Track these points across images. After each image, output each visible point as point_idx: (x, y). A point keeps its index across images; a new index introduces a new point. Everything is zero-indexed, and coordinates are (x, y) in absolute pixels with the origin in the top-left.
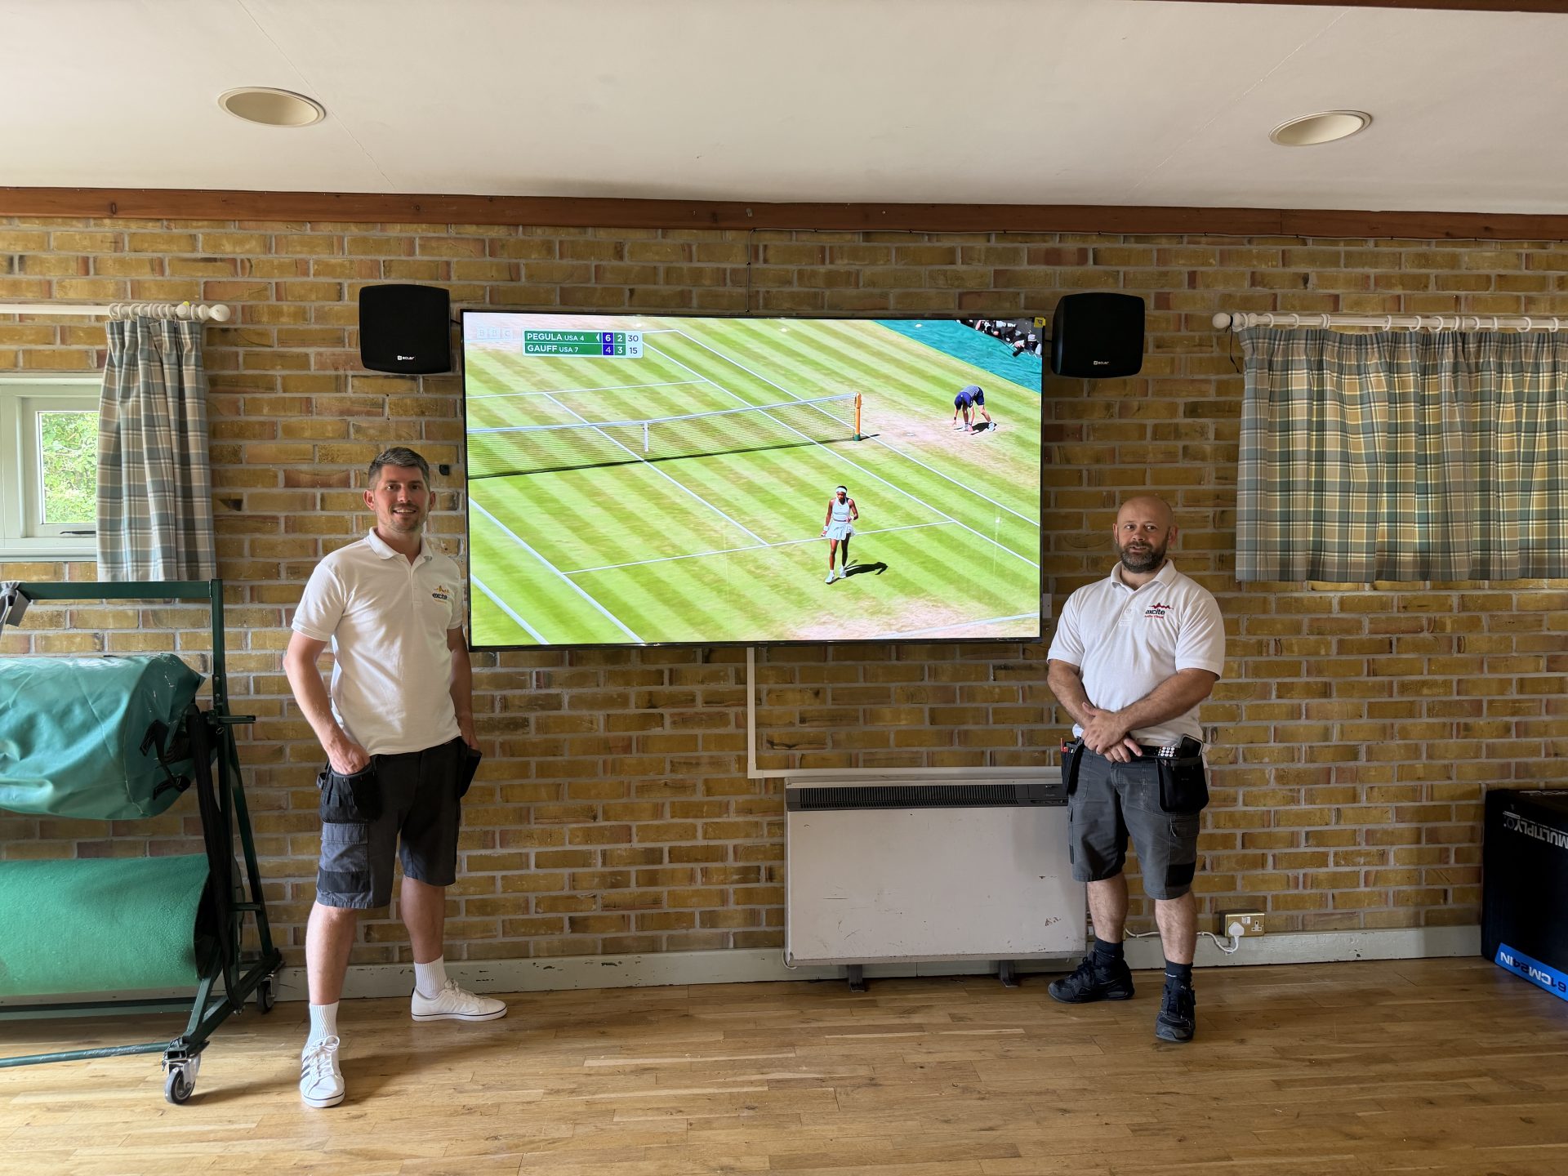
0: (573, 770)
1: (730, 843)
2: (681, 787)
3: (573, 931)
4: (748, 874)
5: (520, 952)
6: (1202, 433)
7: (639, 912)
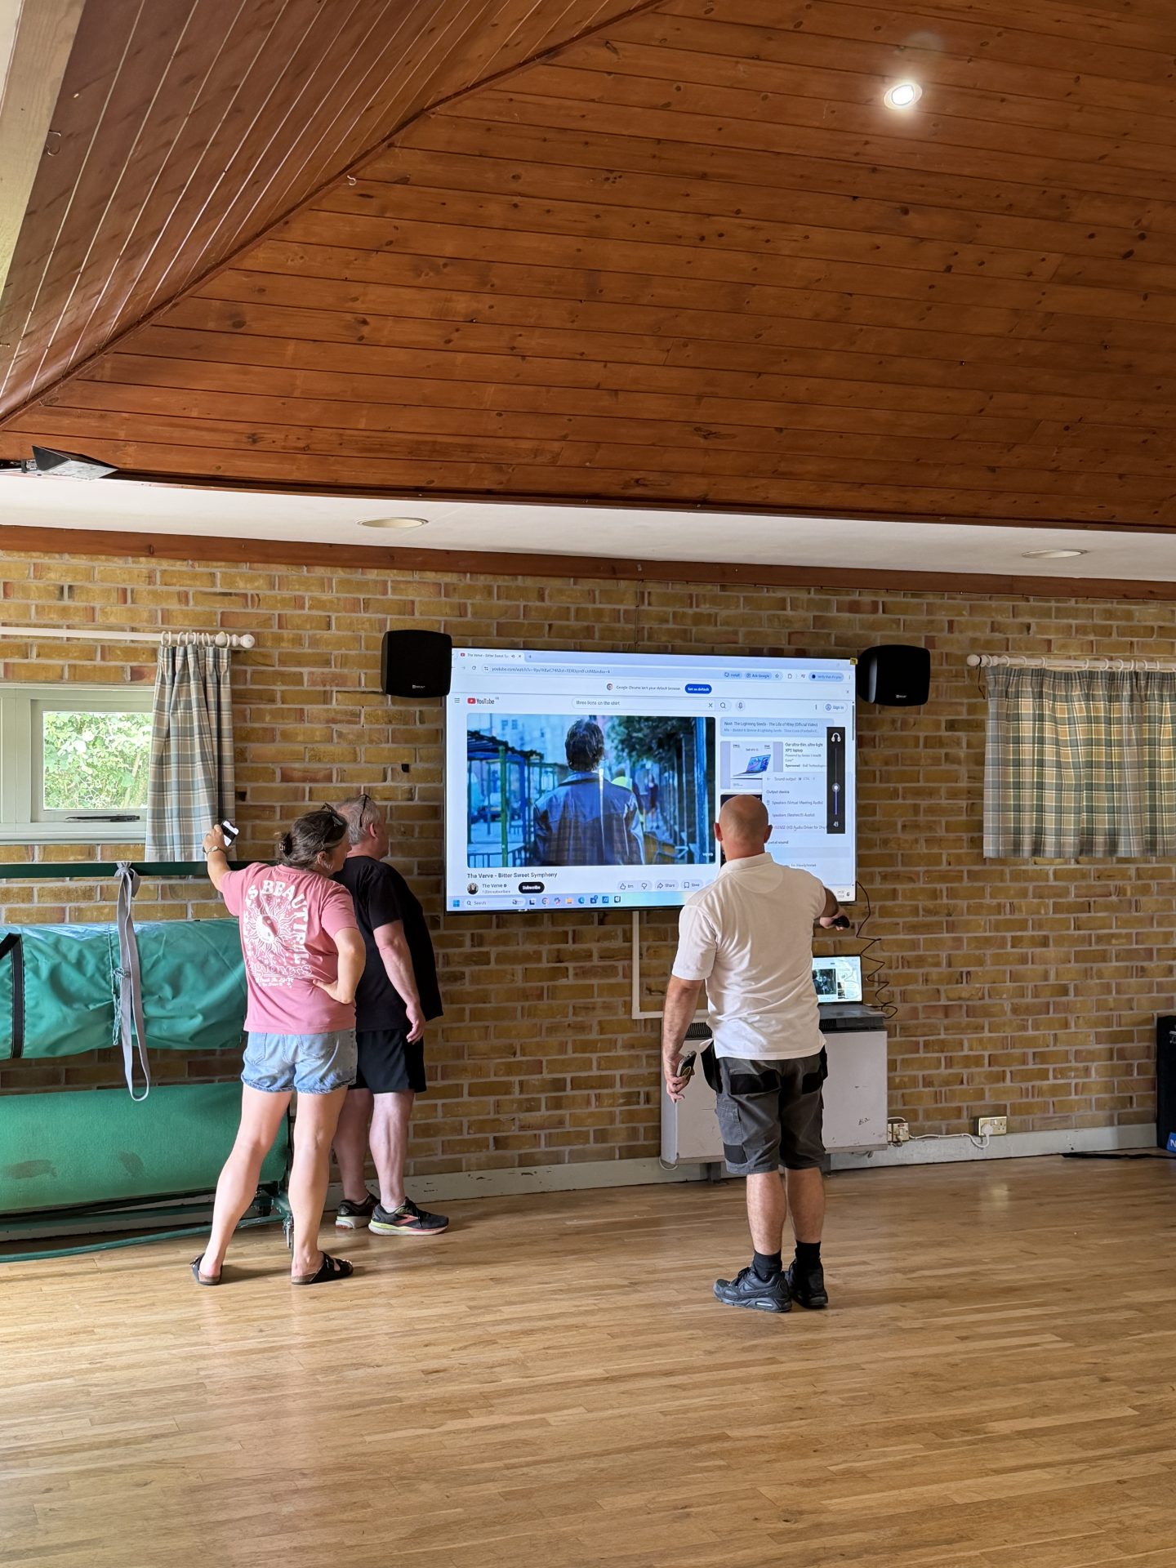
0: (499, 1014)
1: (617, 1073)
2: (581, 1028)
3: (497, 1149)
4: (631, 1098)
5: (455, 1167)
6: (958, 743)
7: (547, 1131)
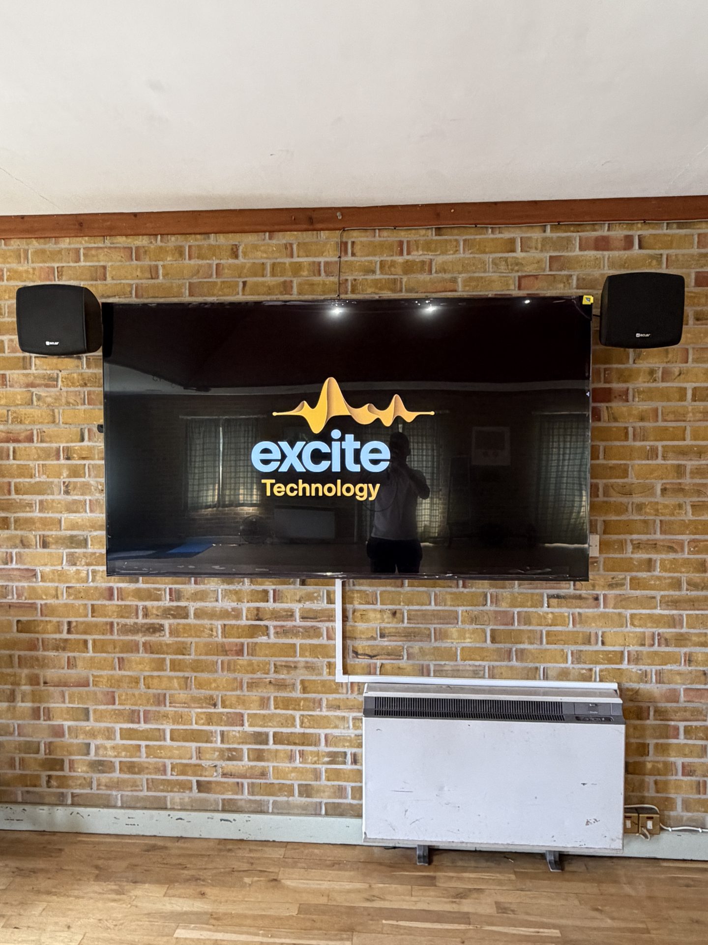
0: (197, 667)
1: (322, 732)
2: (281, 685)
3: (200, 791)
4: (336, 758)
5: (160, 805)
7: (250, 781)
